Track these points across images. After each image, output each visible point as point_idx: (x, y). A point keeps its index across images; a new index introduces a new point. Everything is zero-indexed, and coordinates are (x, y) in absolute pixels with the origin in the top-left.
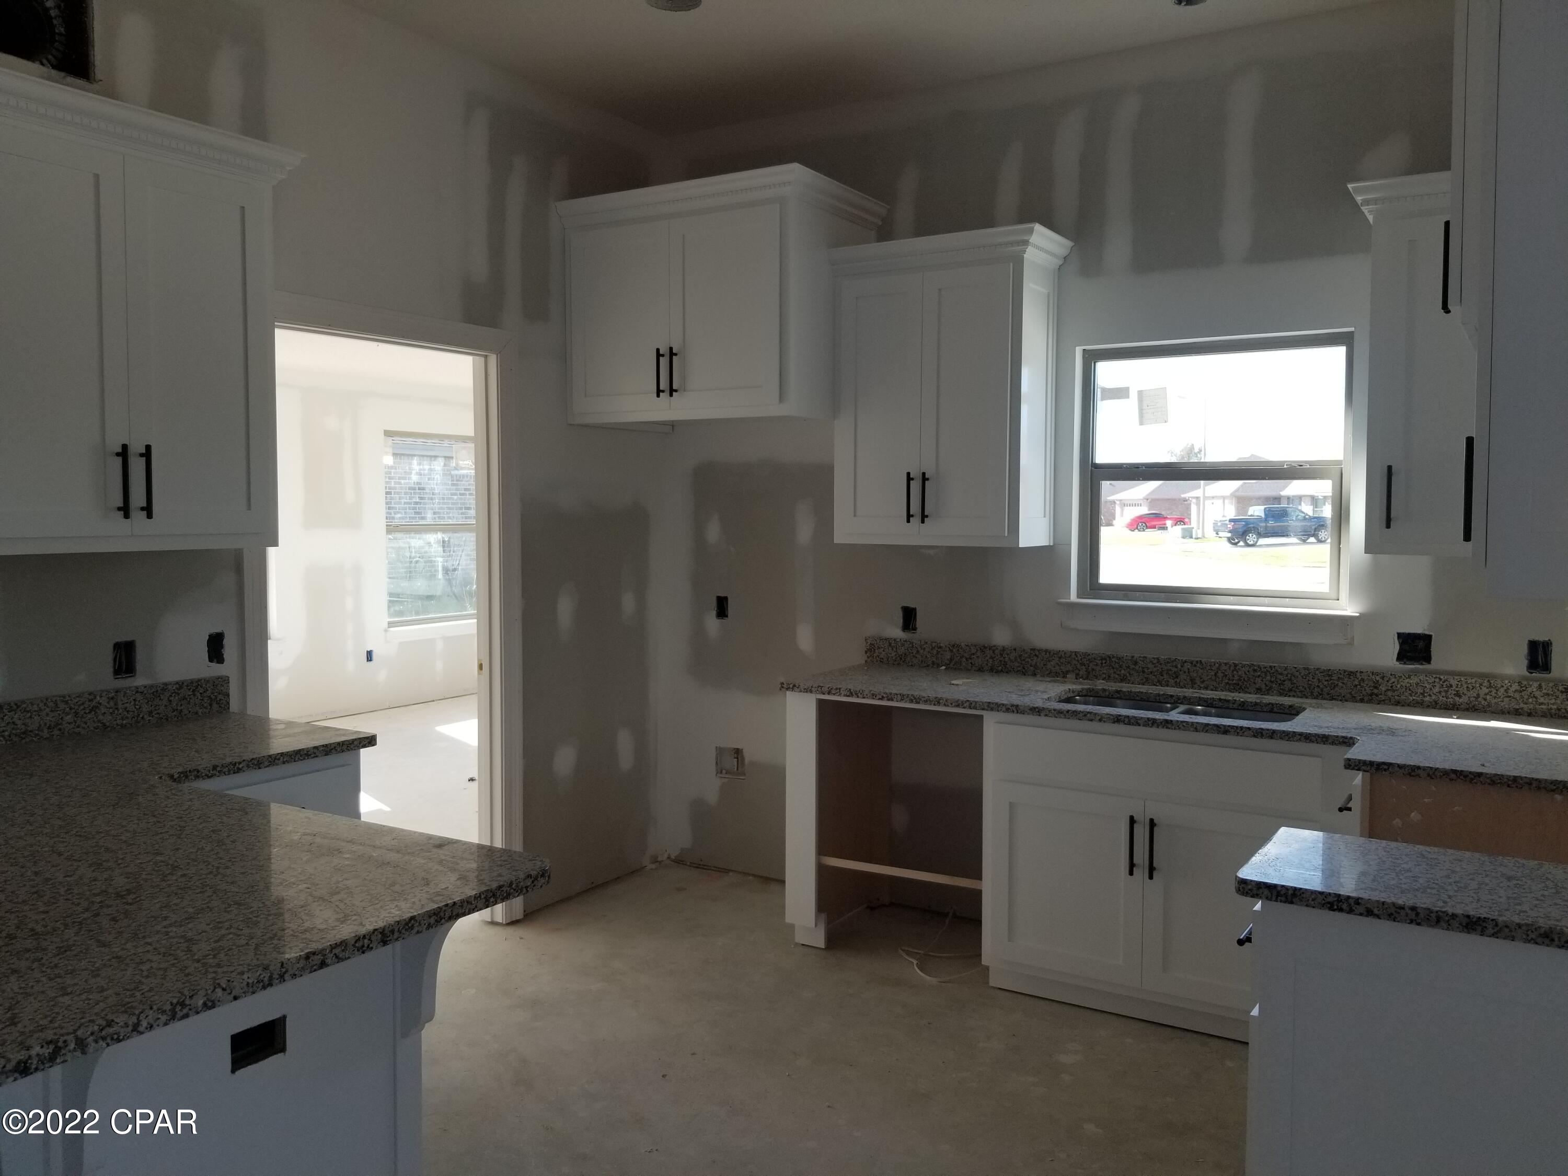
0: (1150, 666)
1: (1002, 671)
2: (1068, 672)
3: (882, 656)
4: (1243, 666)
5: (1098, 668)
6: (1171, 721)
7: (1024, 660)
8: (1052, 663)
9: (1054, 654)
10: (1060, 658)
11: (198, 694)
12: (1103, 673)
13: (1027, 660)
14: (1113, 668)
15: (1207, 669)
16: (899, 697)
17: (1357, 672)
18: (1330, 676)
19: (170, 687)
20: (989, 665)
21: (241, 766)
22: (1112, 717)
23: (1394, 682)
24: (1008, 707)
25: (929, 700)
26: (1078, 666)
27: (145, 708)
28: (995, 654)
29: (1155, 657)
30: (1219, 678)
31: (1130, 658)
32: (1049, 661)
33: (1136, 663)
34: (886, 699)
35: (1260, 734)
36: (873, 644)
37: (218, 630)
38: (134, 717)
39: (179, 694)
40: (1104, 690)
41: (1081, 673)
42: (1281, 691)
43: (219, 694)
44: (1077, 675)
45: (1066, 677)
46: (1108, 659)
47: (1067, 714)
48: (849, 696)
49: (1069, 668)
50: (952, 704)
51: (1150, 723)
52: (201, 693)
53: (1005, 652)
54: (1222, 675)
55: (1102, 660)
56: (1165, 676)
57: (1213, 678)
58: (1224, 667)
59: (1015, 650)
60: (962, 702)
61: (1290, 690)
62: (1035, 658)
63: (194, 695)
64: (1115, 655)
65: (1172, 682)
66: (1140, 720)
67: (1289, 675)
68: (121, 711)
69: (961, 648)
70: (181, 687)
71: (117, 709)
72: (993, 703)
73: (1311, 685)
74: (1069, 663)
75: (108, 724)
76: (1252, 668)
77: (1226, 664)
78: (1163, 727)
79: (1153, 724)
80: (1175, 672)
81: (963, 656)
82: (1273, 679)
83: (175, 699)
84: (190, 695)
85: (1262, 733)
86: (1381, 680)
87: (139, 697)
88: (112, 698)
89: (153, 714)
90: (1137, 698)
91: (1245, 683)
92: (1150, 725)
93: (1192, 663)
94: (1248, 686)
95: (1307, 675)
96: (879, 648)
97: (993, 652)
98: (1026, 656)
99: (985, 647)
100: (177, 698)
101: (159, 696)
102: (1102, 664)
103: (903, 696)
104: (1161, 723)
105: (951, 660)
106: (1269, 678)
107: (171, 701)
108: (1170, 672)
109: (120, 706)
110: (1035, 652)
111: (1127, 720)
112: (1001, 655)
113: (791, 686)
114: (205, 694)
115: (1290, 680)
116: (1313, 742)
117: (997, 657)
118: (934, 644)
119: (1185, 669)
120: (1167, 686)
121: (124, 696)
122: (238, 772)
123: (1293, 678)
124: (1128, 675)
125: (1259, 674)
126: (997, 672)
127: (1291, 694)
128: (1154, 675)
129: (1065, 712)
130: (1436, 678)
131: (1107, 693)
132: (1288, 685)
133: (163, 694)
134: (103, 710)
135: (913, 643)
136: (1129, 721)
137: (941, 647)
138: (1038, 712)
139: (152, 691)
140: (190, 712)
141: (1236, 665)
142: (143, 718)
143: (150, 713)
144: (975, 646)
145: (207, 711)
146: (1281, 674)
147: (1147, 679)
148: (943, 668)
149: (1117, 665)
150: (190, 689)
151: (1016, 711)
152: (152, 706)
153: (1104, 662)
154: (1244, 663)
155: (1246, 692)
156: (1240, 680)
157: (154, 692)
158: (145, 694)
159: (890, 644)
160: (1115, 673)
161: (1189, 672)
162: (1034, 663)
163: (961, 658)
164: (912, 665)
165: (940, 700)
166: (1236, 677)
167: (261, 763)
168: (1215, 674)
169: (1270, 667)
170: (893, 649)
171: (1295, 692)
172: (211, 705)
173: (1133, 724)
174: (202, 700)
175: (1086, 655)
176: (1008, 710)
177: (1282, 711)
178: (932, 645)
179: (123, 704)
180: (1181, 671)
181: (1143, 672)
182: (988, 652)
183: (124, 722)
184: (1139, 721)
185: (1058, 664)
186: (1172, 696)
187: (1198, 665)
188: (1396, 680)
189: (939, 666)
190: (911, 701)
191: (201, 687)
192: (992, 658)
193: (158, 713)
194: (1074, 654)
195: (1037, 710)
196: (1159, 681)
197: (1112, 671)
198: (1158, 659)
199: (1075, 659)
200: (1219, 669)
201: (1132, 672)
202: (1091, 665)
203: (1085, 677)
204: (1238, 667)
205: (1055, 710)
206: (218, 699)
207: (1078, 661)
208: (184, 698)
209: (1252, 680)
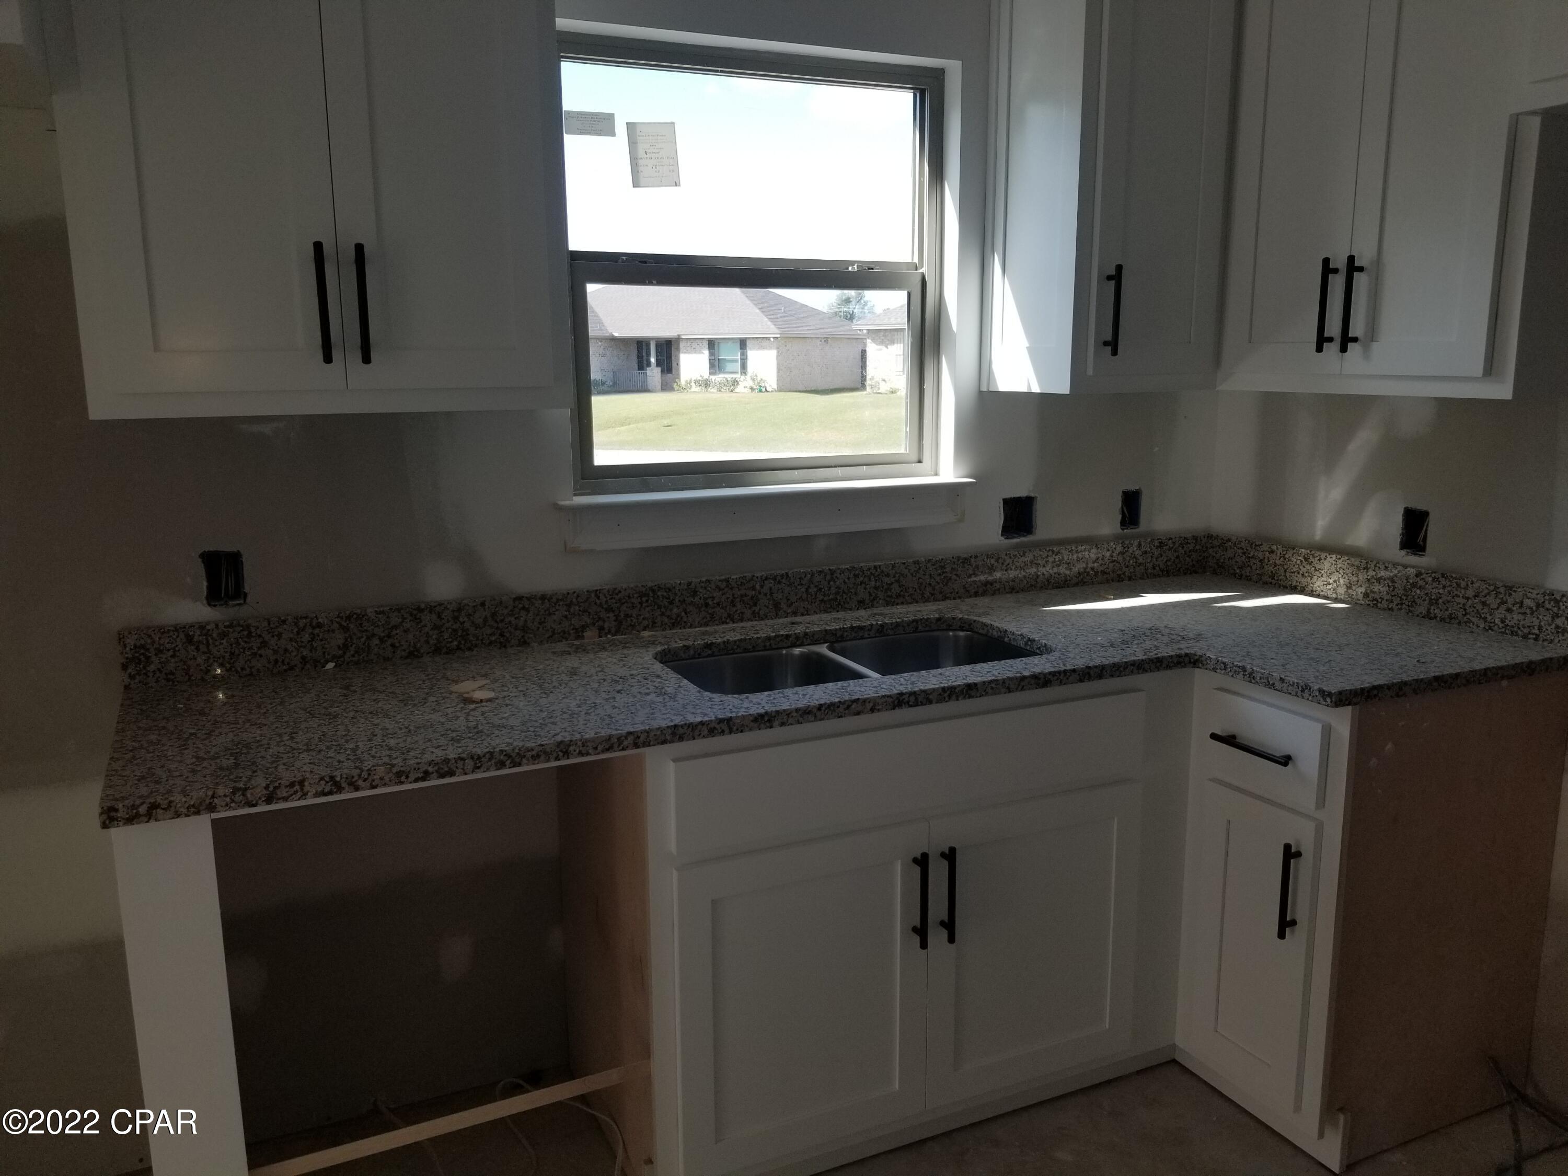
0: (717, 594)
1: (458, 648)
2: (584, 628)
3: (171, 666)
4: (842, 572)
5: (634, 613)
6: (975, 684)
7: (502, 621)
8: (555, 617)
9: (558, 600)
10: (569, 606)
12: (644, 619)
13: (507, 620)
14: (659, 607)
15: (796, 584)
16: (470, 764)
17: (971, 557)
18: (943, 567)
20: (432, 642)
22: (890, 700)
23: (1008, 564)
24: (712, 725)
25: (545, 752)
26: (603, 614)
28: (441, 619)
29: (723, 577)
30: (812, 596)
31: (686, 587)
32: (550, 614)
33: (695, 593)
34: (435, 775)
35: (1087, 677)
36: (142, 646)
40: (687, 648)
41: (606, 625)
42: (888, 599)
44: (601, 629)
45: (583, 637)
46: (651, 595)
47: (818, 714)
48: (330, 793)
49: (586, 619)
50: (596, 748)
51: (946, 695)
53: (463, 613)
54: (815, 589)
55: (641, 597)
56: (739, 606)
57: (805, 596)
58: (817, 578)
59: (483, 604)
60: (619, 739)
61: (898, 596)
62: (523, 613)
64: (662, 586)
65: (748, 613)
66: (931, 693)
67: (897, 576)
69: (368, 620)
72: (682, 726)
73: (921, 584)
74: (585, 611)
76: (853, 573)
77: (820, 572)
78: (964, 698)
79: (950, 697)
80: (752, 597)
81: (374, 635)
82: (878, 584)
85: (1089, 674)
86: (996, 564)
90: (738, 650)
91: (845, 596)
92: (947, 699)
93: (775, 579)
94: (848, 599)
95: (917, 572)
96: (159, 651)
97: (439, 617)
98: (506, 612)
99: (420, 610)
102: (641, 603)
103: (479, 758)
104: (962, 691)
105: (345, 647)
106: (873, 583)
108: (745, 599)
110: (522, 602)
111: (912, 699)
112: (456, 619)
113: (143, 810)
115: (898, 581)
116: (1146, 671)
117: (447, 625)
118: (302, 623)
119: (766, 589)
120: (742, 620)
123: (902, 578)
124: (683, 614)
125: (861, 579)
126: (450, 652)
127: (899, 601)
128: (722, 608)
129: (815, 710)
130: (1049, 550)
131: (692, 652)
132: (896, 588)
135: (248, 626)
136: (916, 699)
137: (319, 625)
138: (769, 721)
141: (832, 572)
144: (399, 610)
146: (888, 575)
147: (712, 615)
148: (330, 665)
149: (665, 602)
151: (727, 731)
153: (644, 599)
154: (844, 567)
155: (845, 609)
156: (837, 593)
159: (190, 639)
160: (662, 614)
161: (771, 594)
162: (521, 623)
163: (368, 638)
164: (251, 674)
165: (569, 746)
166: (833, 590)
168: (807, 590)
169: (875, 567)
170: (198, 649)
171: (904, 597)
173: (922, 704)
175: (614, 592)
176: (712, 732)
177: (927, 629)
178: (296, 624)
180: (760, 593)
181: (707, 605)
182: (427, 618)
184: (931, 697)
185: (566, 617)
186: (788, 636)
187: (784, 581)
188: (1011, 560)
189: (318, 664)
190: (501, 765)
192: (435, 627)
194: (593, 595)
195: (766, 719)
196: (729, 616)
197: (658, 613)
198: (727, 580)
199: (596, 603)
200: (811, 581)
201: (690, 608)
202: (624, 608)
203: (613, 630)
204: (835, 575)
205: (797, 710)
207: (601, 605)
209: (853, 591)
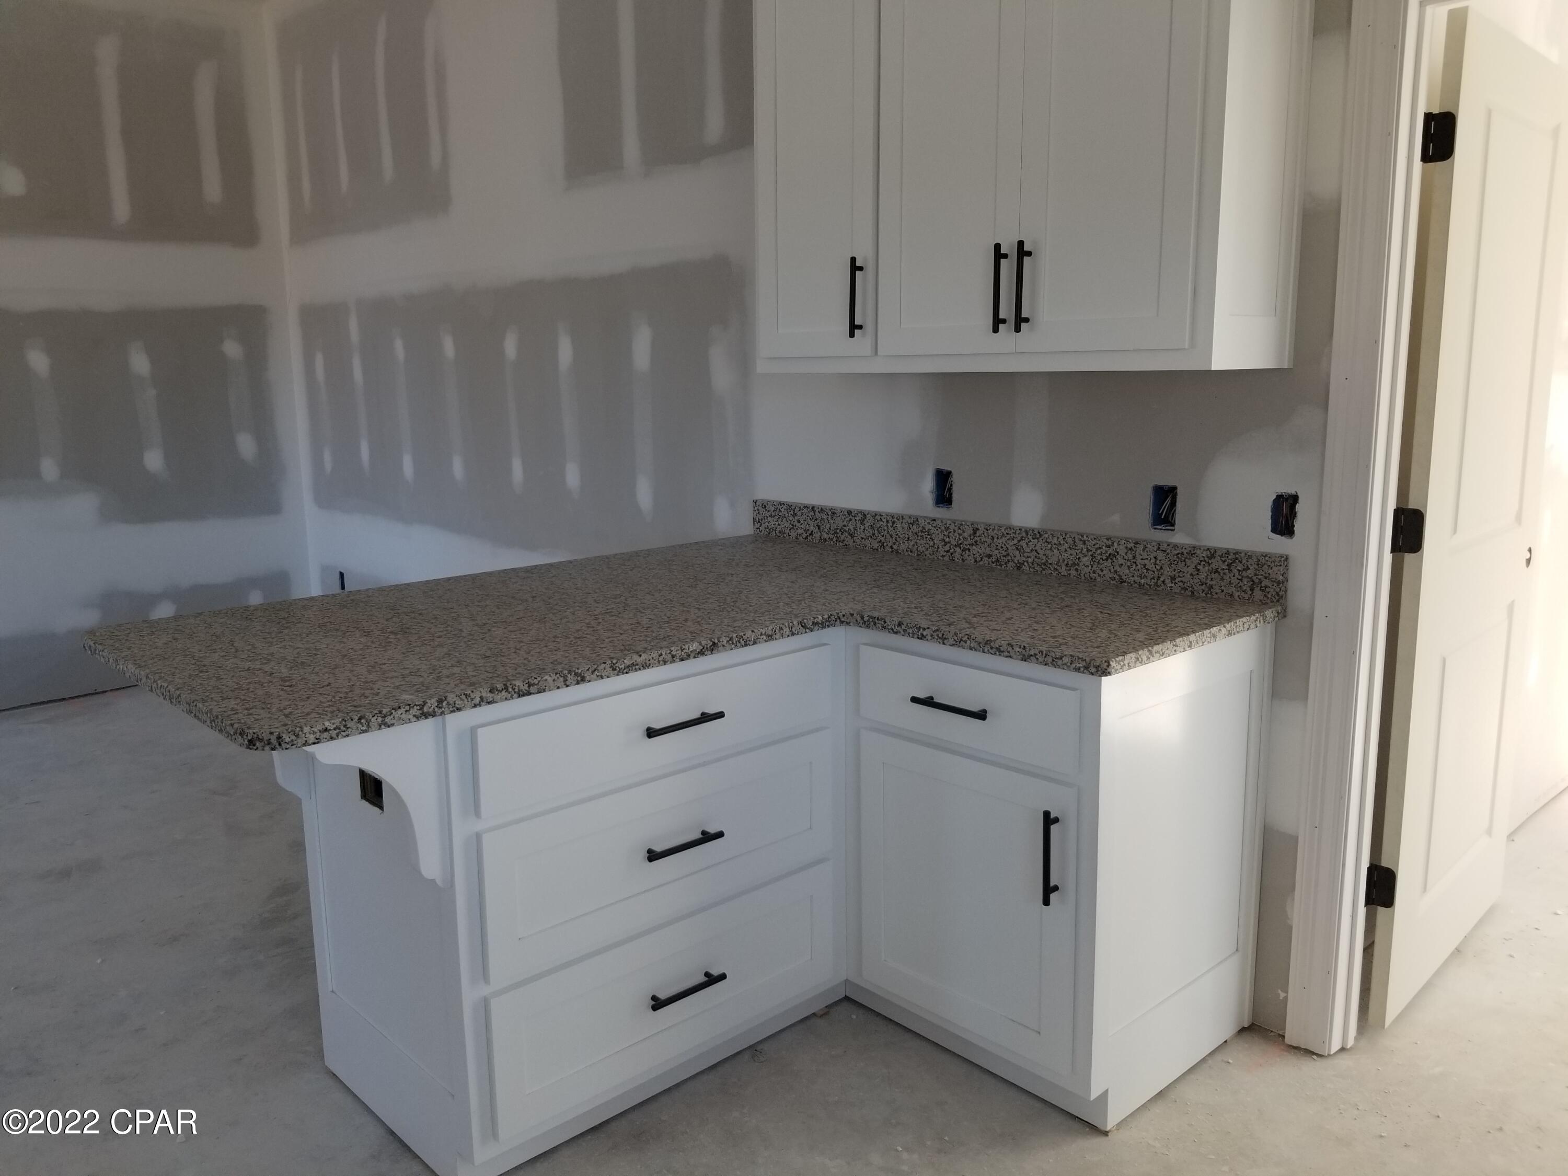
11: (1235, 571)
19: (1198, 552)
21: (925, 633)
27: (1167, 571)
37: (1291, 491)
38: (1153, 578)
39: (1209, 564)
43: (1266, 578)
52: (1239, 571)
63: (1230, 570)
68: (1139, 567)
70: (1212, 556)
71: (1135, 563)
75: (1124, 578)
83: (1204, 570)
84: (1223, 569)
87: (1161, 555)
88: (1131, 549)
89: (1176, 581)
100: (1207, 568)
101: (1184, 561)
107: (1198, 570)
109: (1139, 561)
114: (1244, 574)
121: (1144, 550)
122: (921, 639)
133: (1190, 559)
134: (1121, 561)
139: (1176, 552)
140: (1223, 591)
142: (1163, 582)
143: (1173, 579)
145: (1246, 596)
150: (1224, 562)
152: (1175, 570)
157: (1178, 554)
158: (1168, 554)
167: (945, 639)
172: (1252, 590)
174: (1241, 580)
179: (1142, 559)
183: (1143, 581)
191: (1241, 562)
193: (1182, 581)
206: (1263, 585)
208: (1216, 571)
